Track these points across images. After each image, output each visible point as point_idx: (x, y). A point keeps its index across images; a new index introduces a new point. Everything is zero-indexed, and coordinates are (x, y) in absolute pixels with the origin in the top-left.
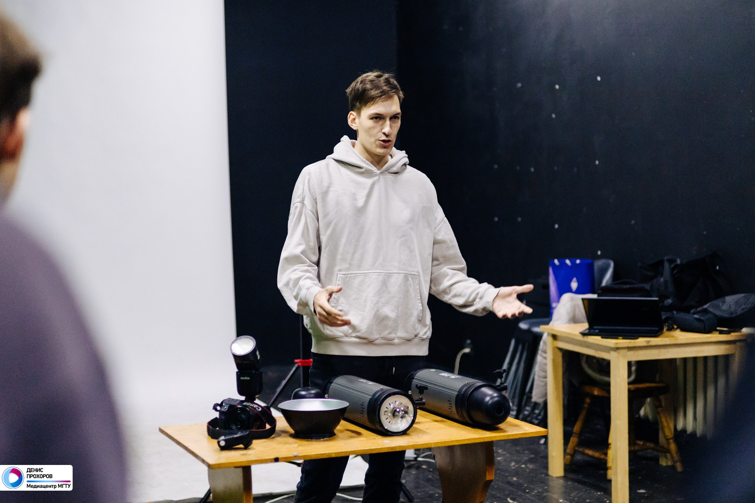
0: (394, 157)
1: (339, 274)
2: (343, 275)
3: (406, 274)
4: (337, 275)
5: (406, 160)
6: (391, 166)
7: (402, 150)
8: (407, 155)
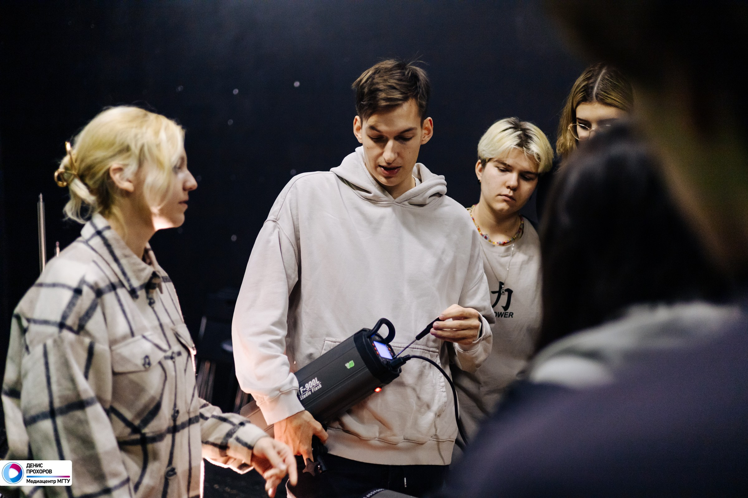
0: (423, 182)
1: (326, 340)
2: (333, 343)
3: (423, 350)
4: (325, 342)
5: (444, 189)
6: (415, 195)
7: (439, 174)
8: (445, 182)
